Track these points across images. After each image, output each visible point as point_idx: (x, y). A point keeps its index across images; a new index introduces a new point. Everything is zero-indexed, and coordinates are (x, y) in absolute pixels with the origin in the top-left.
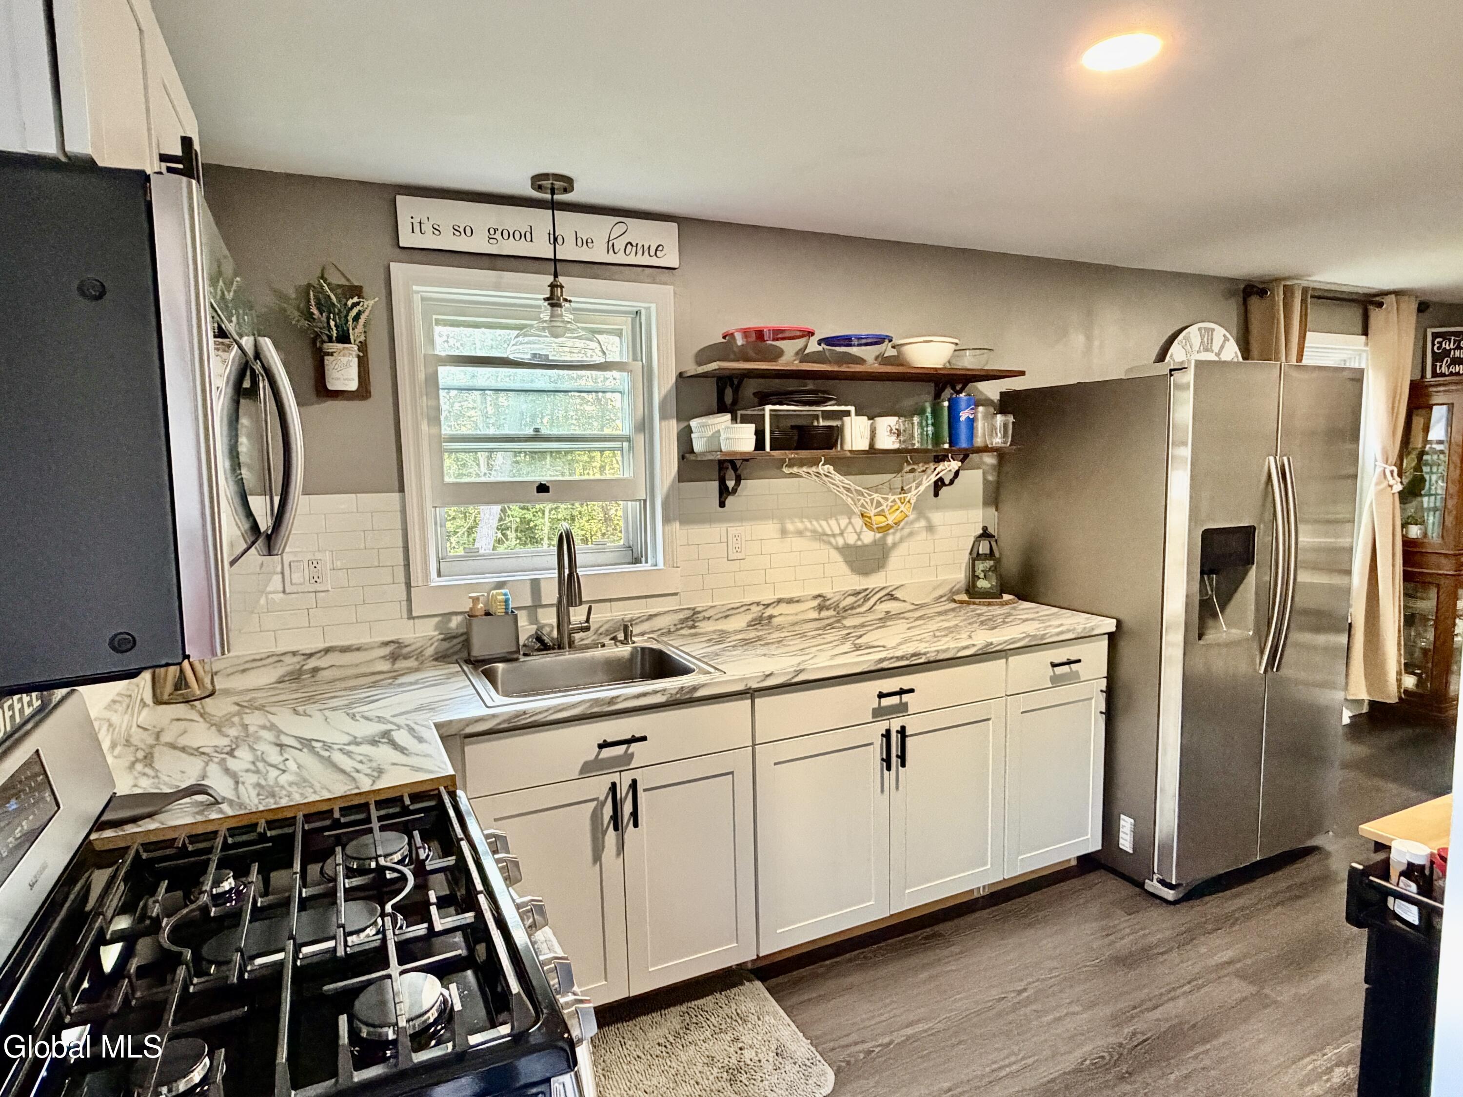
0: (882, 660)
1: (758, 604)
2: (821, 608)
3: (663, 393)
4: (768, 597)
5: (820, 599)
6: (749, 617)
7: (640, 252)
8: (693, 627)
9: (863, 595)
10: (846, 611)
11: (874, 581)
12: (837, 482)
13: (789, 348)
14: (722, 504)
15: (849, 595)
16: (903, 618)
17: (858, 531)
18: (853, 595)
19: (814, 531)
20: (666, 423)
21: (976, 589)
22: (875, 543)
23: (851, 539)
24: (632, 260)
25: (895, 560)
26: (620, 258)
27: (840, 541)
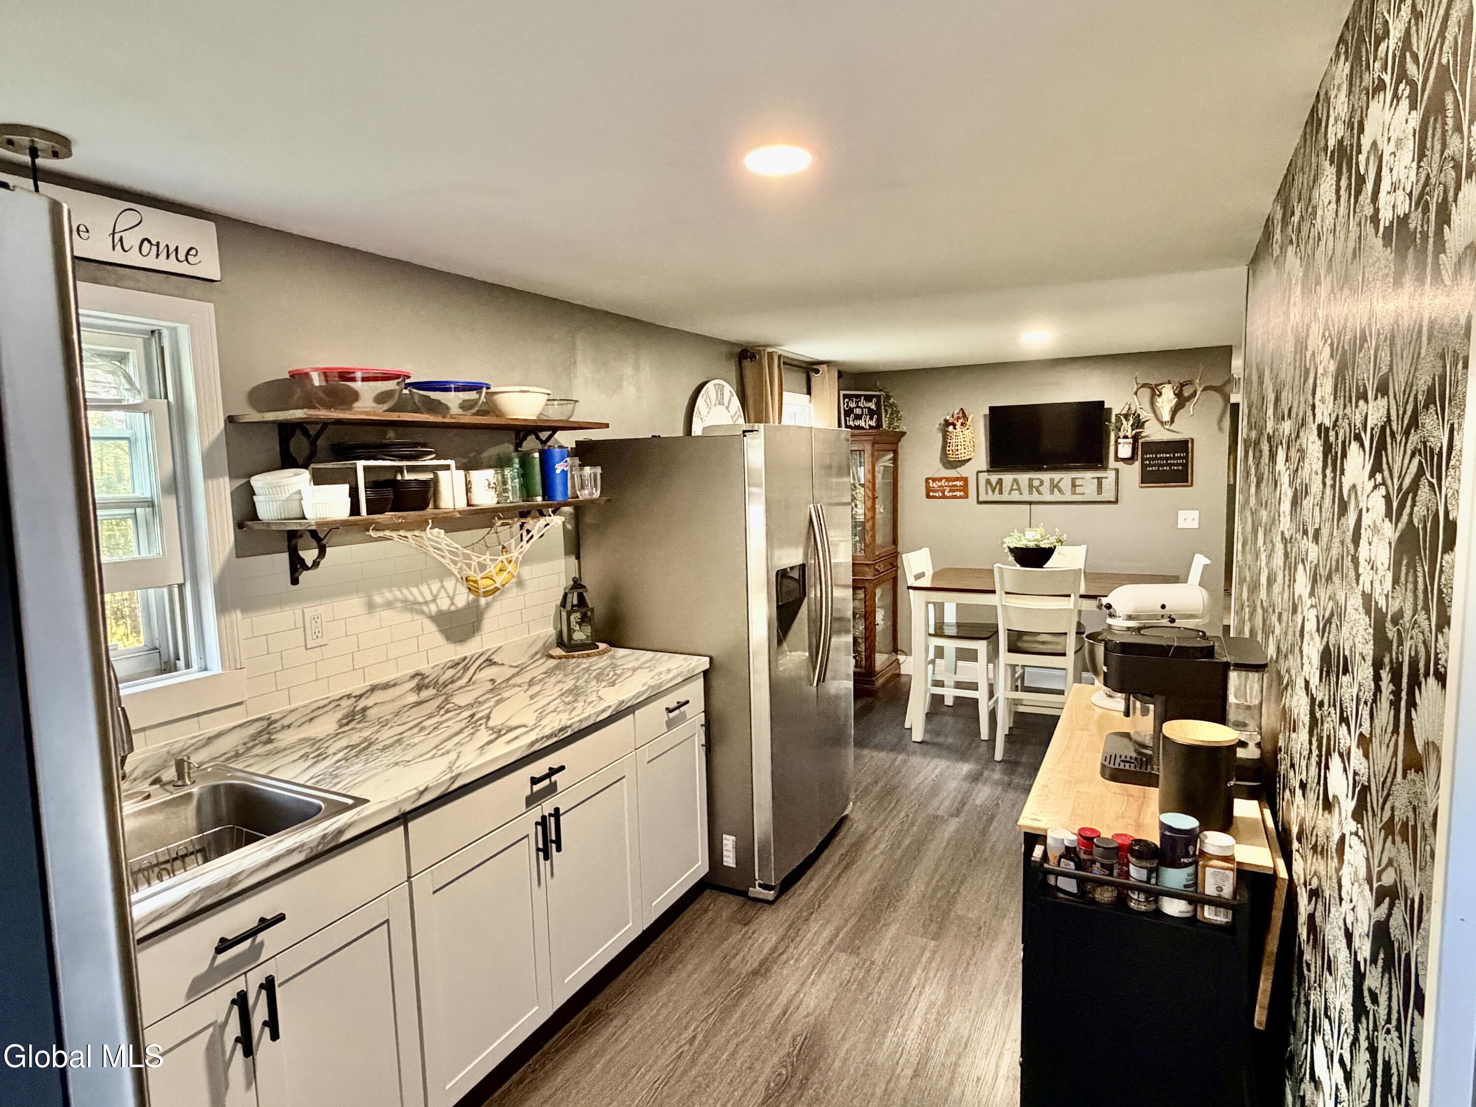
0: (533, 744)
1: (349, 696)
2: (419, 688)
3: (207, 443)
4: (358, 687)
5: (418, 678)
6: (339, 714)
7: (163, 255)
8: (270, 741)
9: (462, 664)
10: (447, 686)
11: (472, 648)
12: (443, 546)
13: (367, 392)
14: (295, 581)
15: (449, 668)
16: (515, 686)
17: (451, 594)
18: (452, 667)
19: (405, 601)
20: (215, 482)
21: (573, 642)
22: (469, 606)
23: (444, 604)
24: (150, 262)
25: (489, 623)
26: (134, 259)
27: (433, 608)
